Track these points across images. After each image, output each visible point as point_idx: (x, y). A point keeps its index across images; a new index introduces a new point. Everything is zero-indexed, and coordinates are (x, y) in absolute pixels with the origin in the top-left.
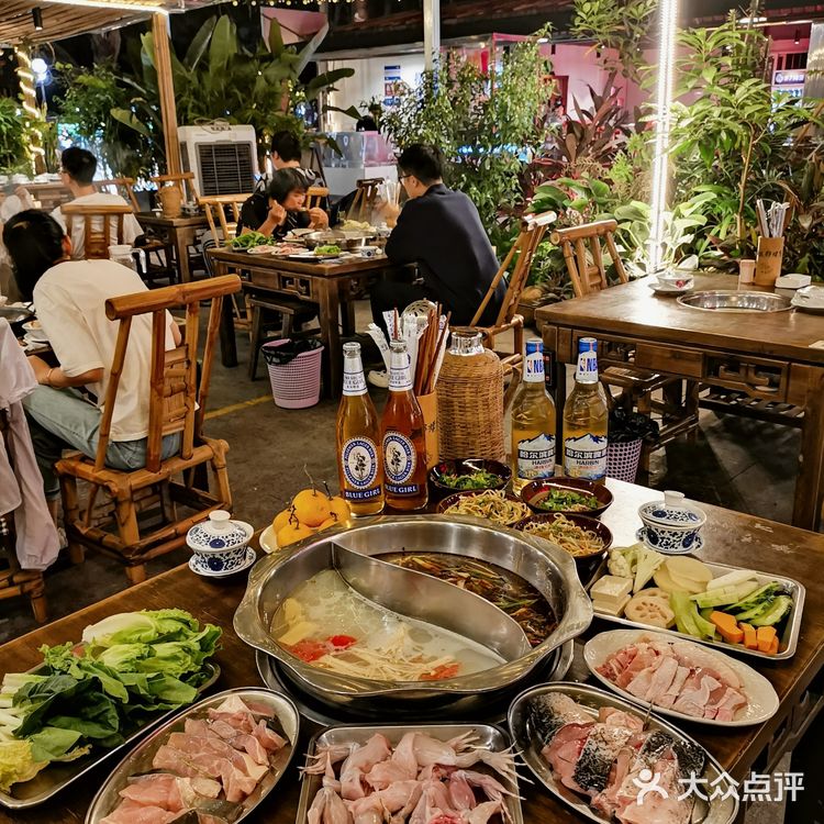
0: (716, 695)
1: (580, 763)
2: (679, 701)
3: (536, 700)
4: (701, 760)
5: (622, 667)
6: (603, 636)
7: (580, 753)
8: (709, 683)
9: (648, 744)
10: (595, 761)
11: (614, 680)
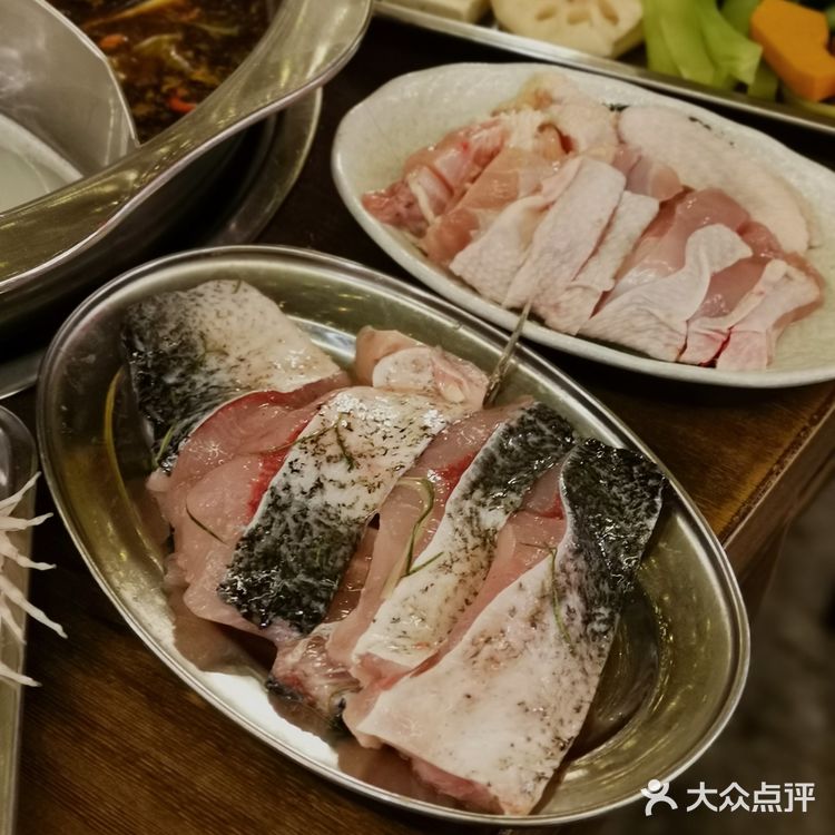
0: (731, 284)
1: (252, 539)
2: (608, 309)
3: (150, 310)
4: (651, 509)
5: (451, 191)
6: (408, 90)
7: (254, 506)
8: (716, 246)
9: (489, 463)
10: (303, 530)
11: (420, 234)
